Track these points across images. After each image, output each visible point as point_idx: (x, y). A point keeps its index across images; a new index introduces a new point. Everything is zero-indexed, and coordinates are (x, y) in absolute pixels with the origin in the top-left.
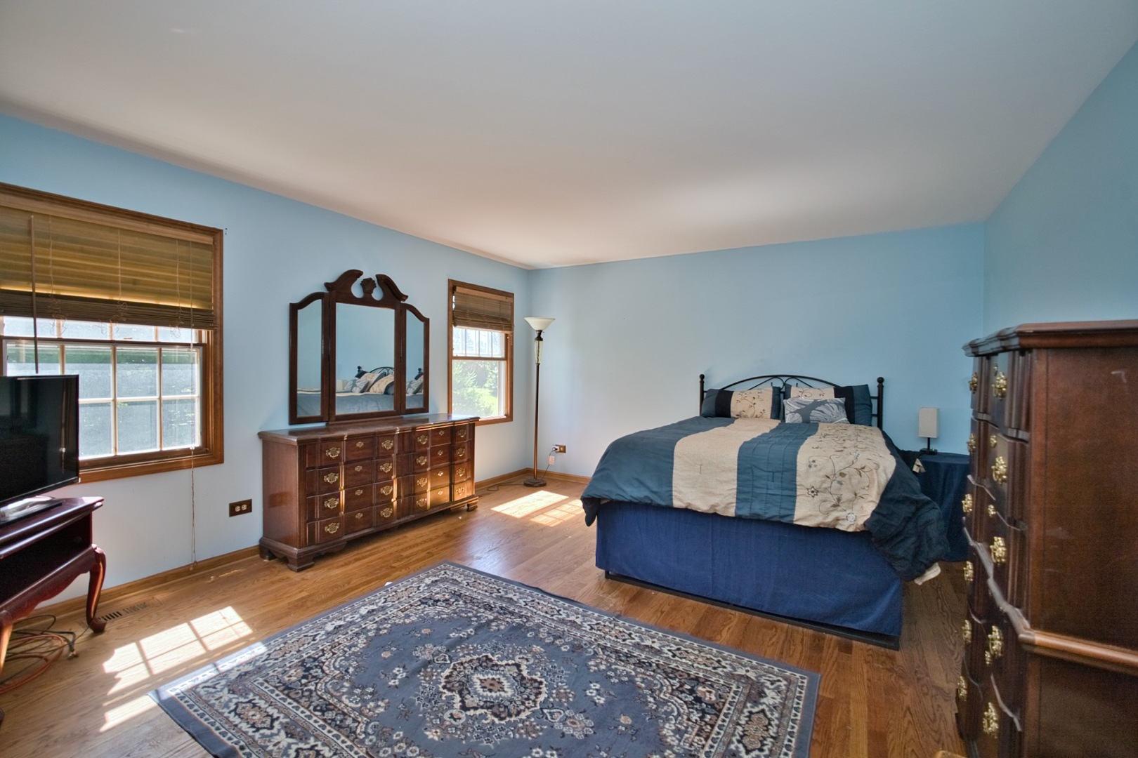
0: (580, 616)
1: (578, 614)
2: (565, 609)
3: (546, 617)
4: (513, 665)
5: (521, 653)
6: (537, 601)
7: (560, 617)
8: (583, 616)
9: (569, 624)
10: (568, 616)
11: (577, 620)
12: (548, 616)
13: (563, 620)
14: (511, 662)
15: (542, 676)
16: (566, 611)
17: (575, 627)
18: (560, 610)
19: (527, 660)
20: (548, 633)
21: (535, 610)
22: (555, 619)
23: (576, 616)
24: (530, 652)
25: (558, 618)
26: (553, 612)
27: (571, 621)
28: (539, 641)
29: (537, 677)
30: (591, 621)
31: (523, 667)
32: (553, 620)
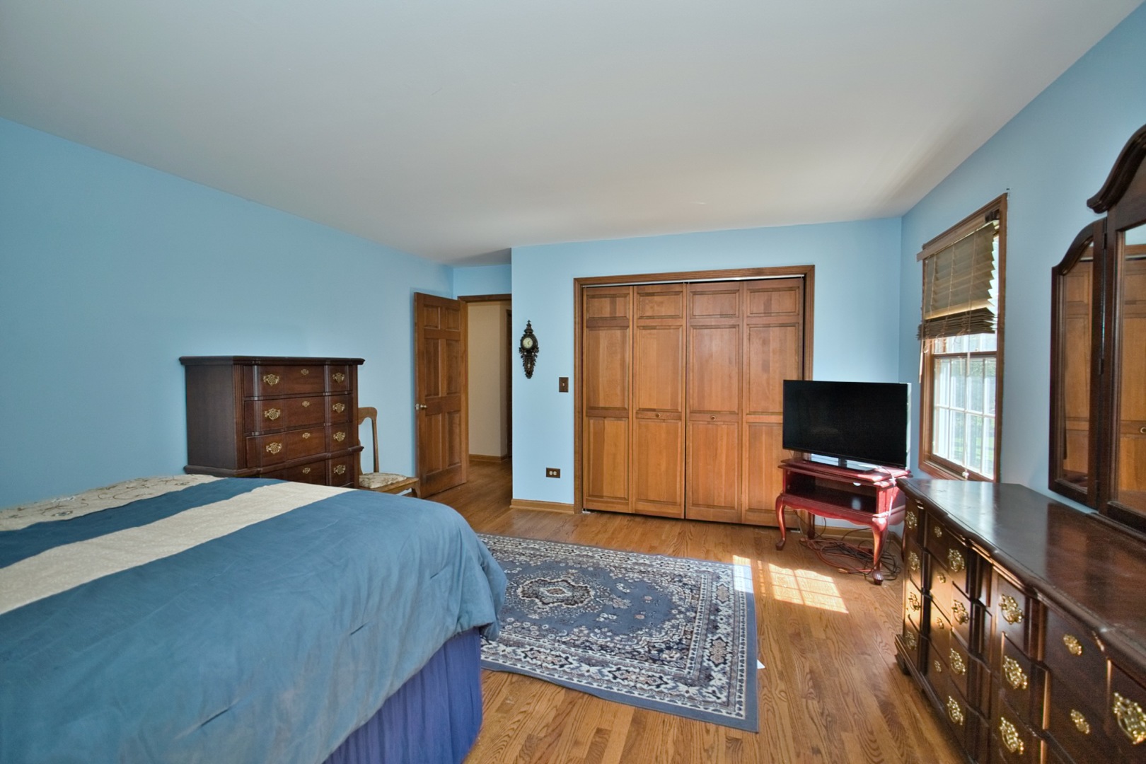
0: (501, 653)
1: (504, 656)
2: (520, 660)
3: (538, 647)
4: (549, 603)
5: (547, 612)
6: (557, 667)
7: (523, 650)
8: (498, 654)
9: (511, 643)
10: (514, 651)
11: (504, 647)
12: (536, 648)
13: (519, 647)
14: (551, 605)
15: (524, 600)
16: (518, 657)
17: (505, 640)
18: (525, 657)
19: (539, 608)
20: (529, 630)
21: (553, 653)
22: (527, 646)
23: (506, 653)
24: (539, 613)
25: (525, 648)
26: (532, 654)
27: (510, 646)
28: (534, 622)
29: (527, 600)
30: (489, 648)
31: (540, 603)
32: (529, 645)
